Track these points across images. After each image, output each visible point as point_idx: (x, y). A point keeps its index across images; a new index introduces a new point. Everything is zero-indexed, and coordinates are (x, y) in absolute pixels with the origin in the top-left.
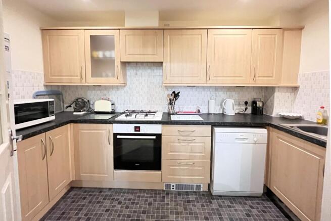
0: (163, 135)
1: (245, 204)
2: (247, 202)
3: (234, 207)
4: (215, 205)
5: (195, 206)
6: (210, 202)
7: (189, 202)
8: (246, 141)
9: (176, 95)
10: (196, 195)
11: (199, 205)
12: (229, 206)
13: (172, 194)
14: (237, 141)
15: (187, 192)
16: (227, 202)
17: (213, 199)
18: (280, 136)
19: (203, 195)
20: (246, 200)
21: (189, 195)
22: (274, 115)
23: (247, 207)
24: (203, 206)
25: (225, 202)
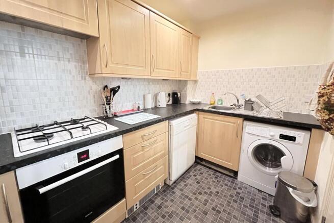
0: (124, 148)
1: (191, 176)
2: (190, 174)
3: (188, 183)
4: (178, 192)
5: (168, 207)
6: (174, 193)
7: (160, 207)
8: (189, 127)
9: (114, 91)
10: (159, 196)
11: (168, 203)
12: (186, 185)
13: (139, 214)
14: (185, 129)
15: (151, 199)
16: (182, 184)
17: (173, 189)
18: (206, 116)
19: (164, 191)
20: (189, 173)
21: (154, 202)
22: (187, 102)
23: (194, 178)
24: (172, 201)
25: (180, 184)
